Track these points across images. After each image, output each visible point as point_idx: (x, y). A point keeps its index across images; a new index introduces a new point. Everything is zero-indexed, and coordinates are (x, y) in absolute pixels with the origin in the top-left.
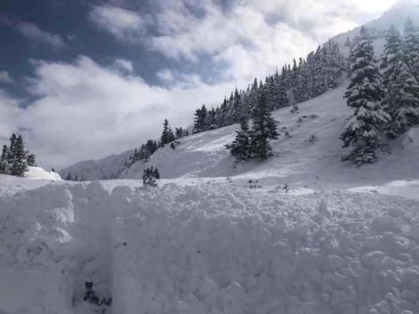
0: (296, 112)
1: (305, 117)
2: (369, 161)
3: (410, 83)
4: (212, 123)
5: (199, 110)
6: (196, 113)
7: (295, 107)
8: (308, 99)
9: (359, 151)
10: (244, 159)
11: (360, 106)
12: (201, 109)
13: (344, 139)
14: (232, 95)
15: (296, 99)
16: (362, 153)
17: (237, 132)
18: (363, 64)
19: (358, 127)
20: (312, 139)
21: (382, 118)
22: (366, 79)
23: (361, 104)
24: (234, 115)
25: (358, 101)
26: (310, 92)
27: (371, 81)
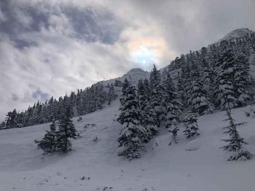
0: (81, 121)
1: (89, 125)
2: (136, 157)
3: (152, 112)
4: (19, 123)
5: (10, 112)
6: (7, 114)
7: (80, 118)
8: (86, 114)
9: (131, 150)
10: (50, 152)
11: (129, 122)
12: (12, 112)
13: (119, 142)
14: (35, 105)
15: (79, 113)
16: (132, 151)
17: (47, 131)
18: (131, 98)
19: (129, 134)
20: (95, 139)
21: (142, 130)
22: (133, 107)
23: (130, 121)
24: (37, 119)
25: (129, 119)
26: (87, 110)
27: (136, 108)
